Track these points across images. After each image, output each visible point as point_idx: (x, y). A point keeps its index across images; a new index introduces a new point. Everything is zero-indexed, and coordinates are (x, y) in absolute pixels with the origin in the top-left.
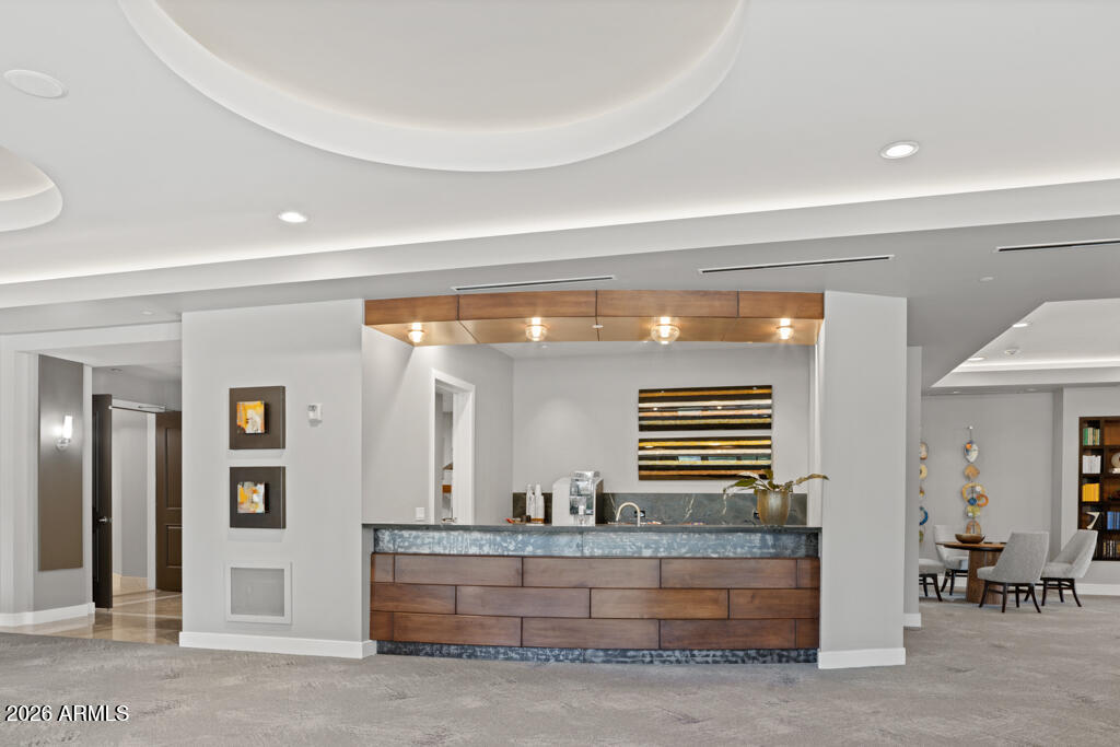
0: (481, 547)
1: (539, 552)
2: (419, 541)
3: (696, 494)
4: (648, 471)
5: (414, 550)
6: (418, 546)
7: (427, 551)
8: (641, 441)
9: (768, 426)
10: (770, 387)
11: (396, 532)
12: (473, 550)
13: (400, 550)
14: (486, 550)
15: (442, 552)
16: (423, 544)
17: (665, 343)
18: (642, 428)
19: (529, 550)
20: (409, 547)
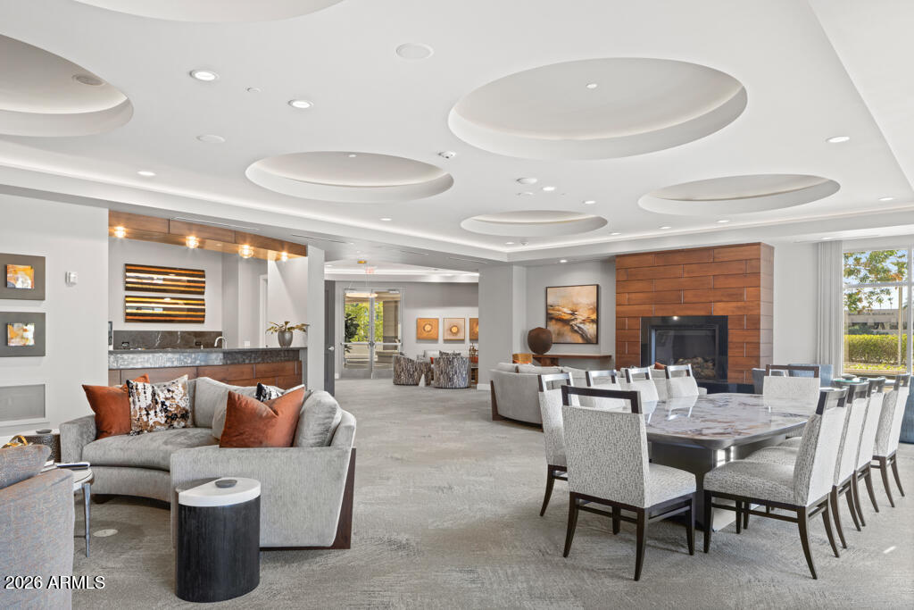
0: (173, 362)
1: (203, 364)
2: (134, 361)
3: (162, 332)
4: (130, 318)
5: (131, 366)
6: (134, 364)
7: (140, 367)
8: (126, 297)
9: (203, 293)
10: (203, 271)
11: (119, 355)
12: (168, 364)
13: (121, 367)
14: (176, 364)
15: (149, 366)
16: (137, 362)
17: (246, 257)
18: (127, 289)
19: (198, 363)
20: (128, 365)
